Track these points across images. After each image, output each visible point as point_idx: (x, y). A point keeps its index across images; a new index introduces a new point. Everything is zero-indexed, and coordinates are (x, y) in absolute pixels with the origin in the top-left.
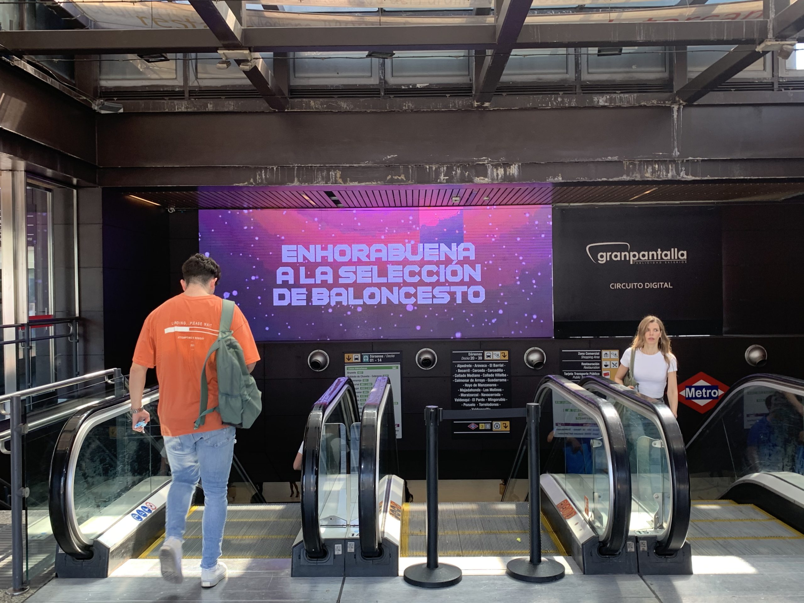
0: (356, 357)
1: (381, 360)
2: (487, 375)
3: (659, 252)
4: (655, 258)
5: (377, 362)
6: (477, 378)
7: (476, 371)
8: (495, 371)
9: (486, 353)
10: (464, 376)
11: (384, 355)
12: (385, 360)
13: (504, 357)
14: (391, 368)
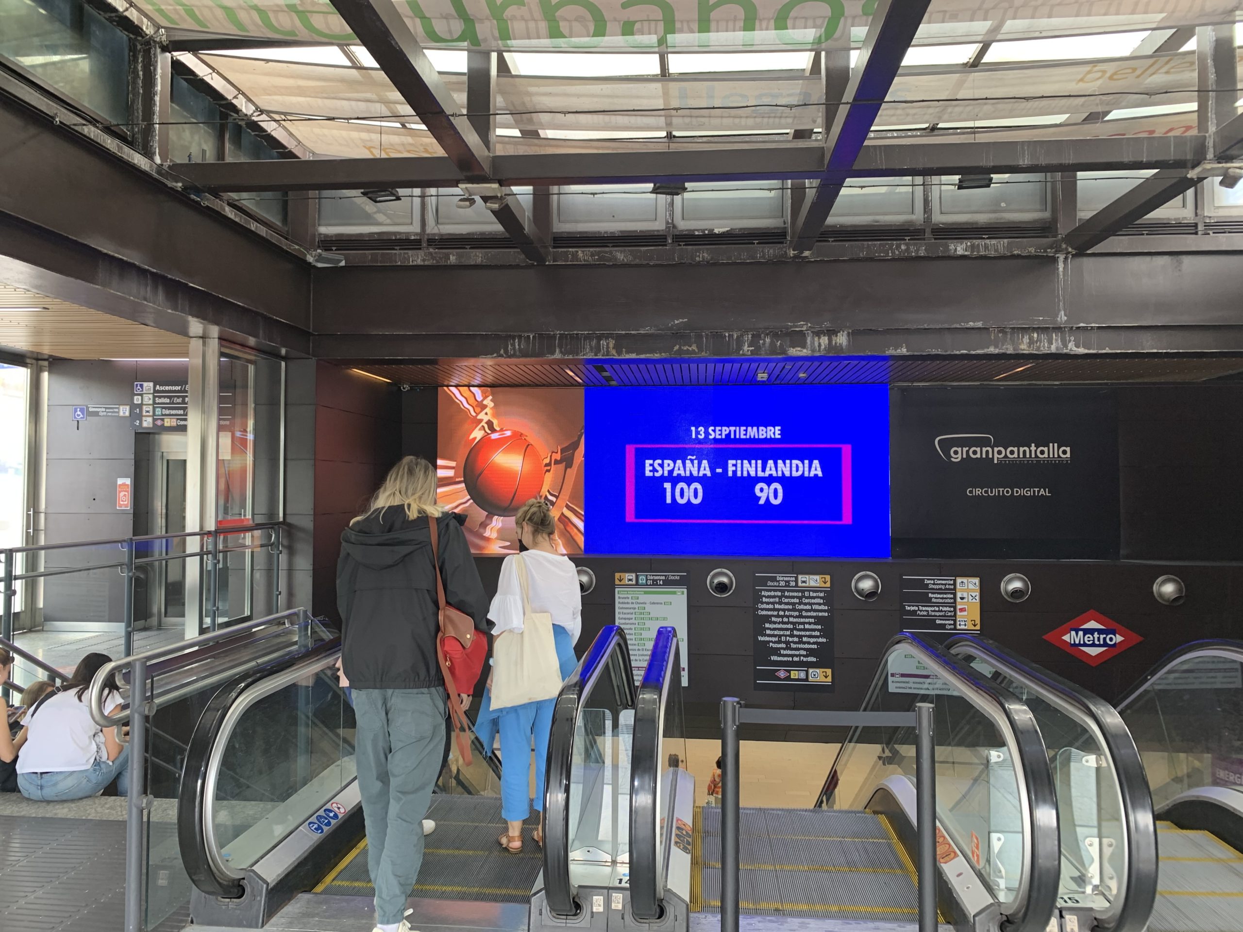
0: (630, 578)
1: (661, 583)
2: (802, 607)
3: (1033, 448)
4: (1028, 456)
5: (657, 585)
6: (789, 610)
7: (786, 600)
8: (813, 601)
9: (800, 577)
10: (771, 606)
11: (666, 576)
12: (667, 583)
13: (825, 583)
14: (675, 593)
